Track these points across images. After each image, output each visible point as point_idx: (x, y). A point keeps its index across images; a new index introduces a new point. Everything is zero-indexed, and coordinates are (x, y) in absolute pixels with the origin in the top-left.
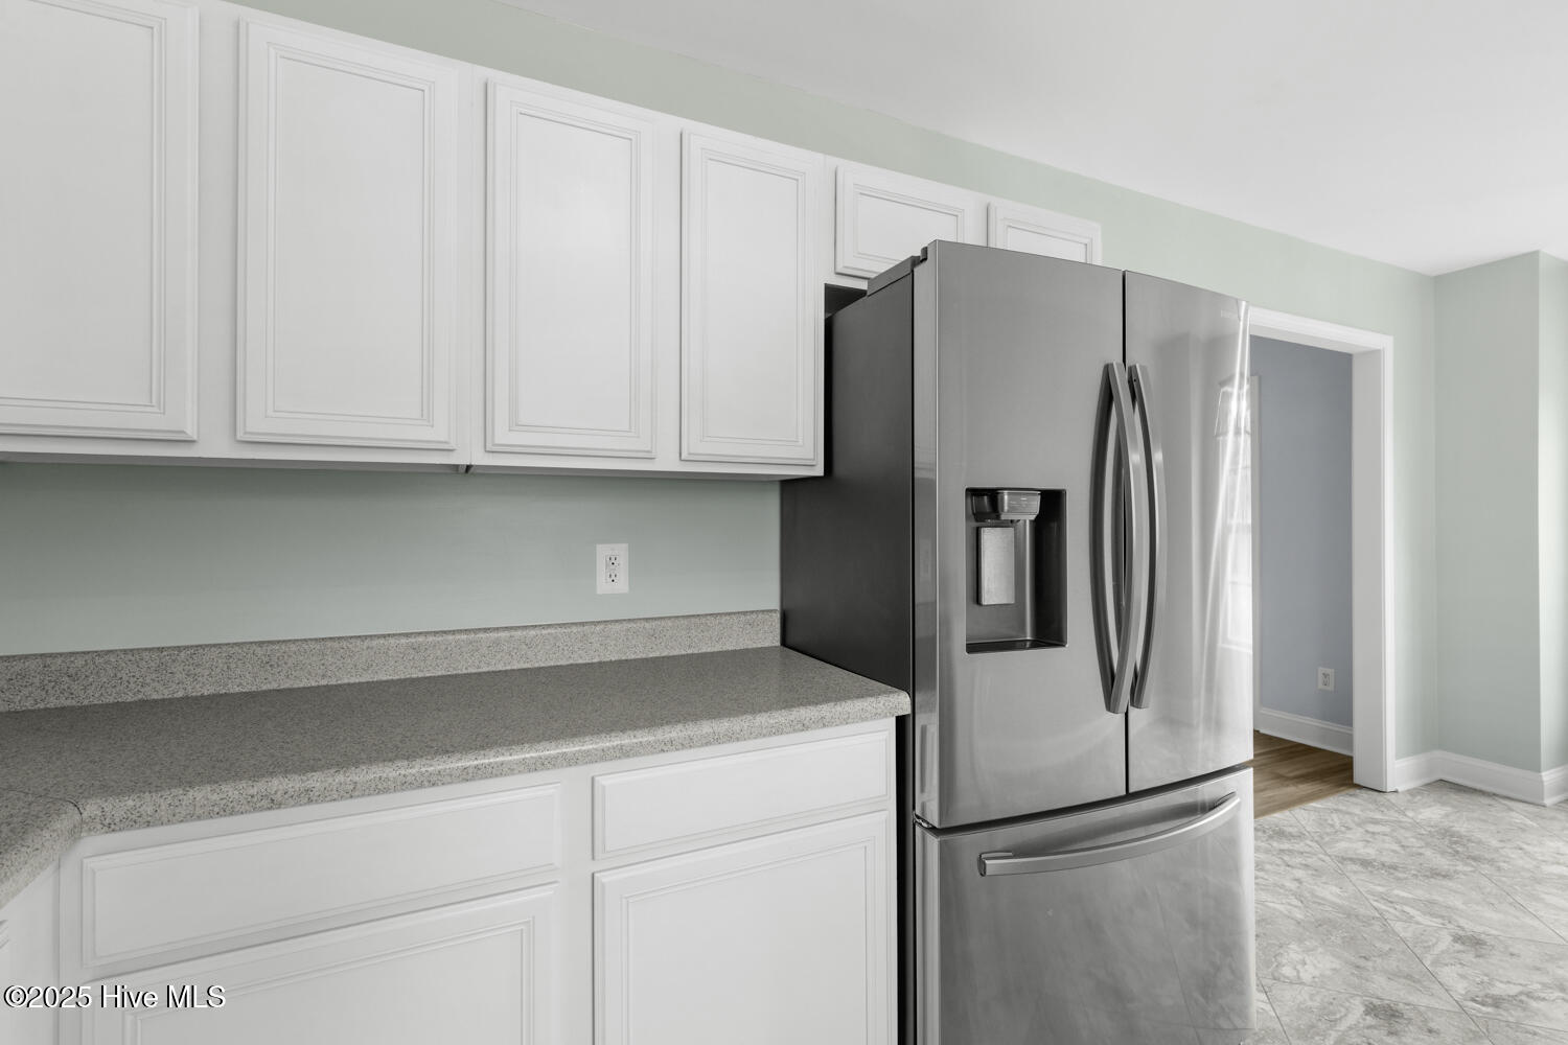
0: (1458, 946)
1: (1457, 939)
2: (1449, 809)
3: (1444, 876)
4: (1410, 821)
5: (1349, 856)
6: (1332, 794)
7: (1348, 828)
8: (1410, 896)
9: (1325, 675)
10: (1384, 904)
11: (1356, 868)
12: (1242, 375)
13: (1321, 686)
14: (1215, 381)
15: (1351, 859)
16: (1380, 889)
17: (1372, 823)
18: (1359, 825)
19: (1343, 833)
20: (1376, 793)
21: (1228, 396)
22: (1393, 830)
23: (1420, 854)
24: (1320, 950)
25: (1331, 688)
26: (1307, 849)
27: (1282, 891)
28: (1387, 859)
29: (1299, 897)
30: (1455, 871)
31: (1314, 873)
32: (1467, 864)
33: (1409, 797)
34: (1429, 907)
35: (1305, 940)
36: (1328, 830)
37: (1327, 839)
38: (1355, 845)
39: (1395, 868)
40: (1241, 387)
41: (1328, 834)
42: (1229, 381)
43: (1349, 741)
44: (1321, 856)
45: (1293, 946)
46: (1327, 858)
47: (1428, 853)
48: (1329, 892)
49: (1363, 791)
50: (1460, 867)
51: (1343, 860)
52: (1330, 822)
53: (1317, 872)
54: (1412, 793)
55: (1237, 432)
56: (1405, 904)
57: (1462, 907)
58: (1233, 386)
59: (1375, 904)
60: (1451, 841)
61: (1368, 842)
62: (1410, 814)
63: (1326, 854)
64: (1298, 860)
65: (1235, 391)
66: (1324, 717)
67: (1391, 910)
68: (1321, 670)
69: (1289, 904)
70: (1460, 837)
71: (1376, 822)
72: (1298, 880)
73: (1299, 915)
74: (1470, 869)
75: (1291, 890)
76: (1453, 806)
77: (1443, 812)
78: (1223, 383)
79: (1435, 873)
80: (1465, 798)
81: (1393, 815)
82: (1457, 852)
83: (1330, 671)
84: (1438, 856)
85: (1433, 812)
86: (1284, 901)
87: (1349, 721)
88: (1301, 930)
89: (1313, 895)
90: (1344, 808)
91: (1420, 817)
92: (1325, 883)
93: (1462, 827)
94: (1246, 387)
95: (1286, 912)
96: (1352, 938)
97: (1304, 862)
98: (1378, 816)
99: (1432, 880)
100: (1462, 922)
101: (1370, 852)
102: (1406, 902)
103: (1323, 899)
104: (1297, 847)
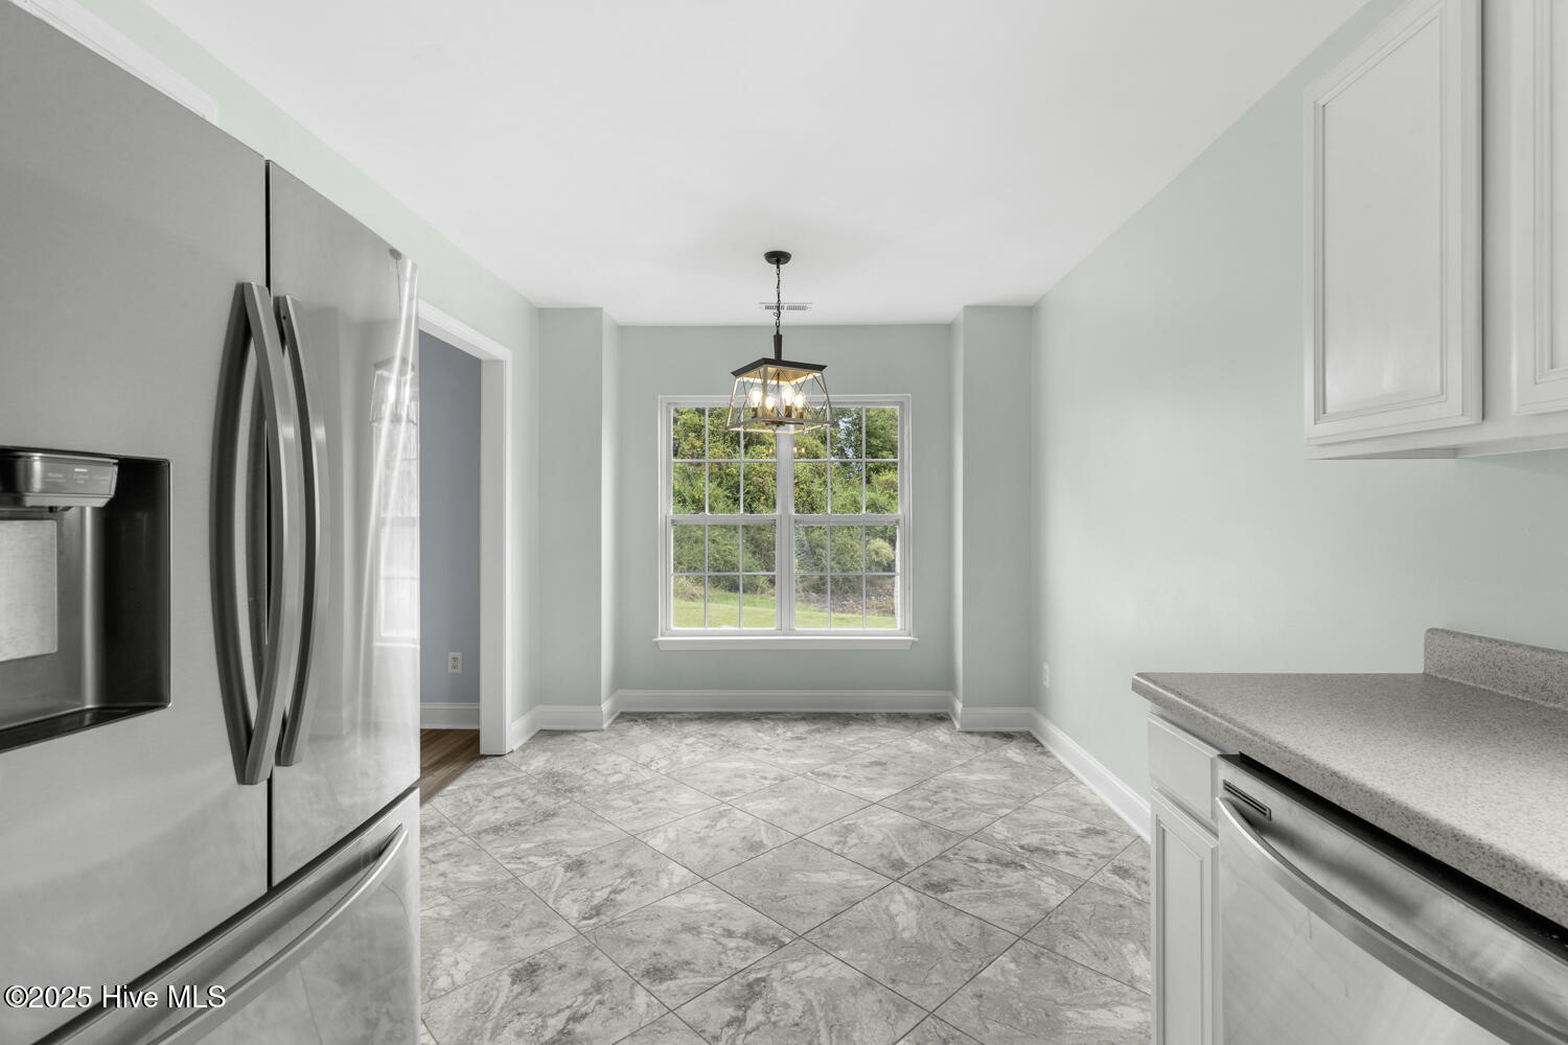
0: (569, 875)
1: (568, 868)
2: (549, 754)
3: (553, 815)
4: (523, 774)
5: (483, 828)
6: (465, 770)
7: (480, 801)
8: (533, 845)
9: (455, 659)
10: (515, 863)
11: (490, 837)
12: (404, 360)
13: (450, 670)
14: (371, 361)
15: (485, 831)
16: (511, 849)
17: (498, 788)
18: (488, 794)
19: (477, 807)
20: (497, 759)
21: (384, 381)
22: (514, 788)
23: (535, 802)
24: (470, 939)
25: (459, 670)
26: (448, 837)
27: (429, 893)
28: (512, 819)
29: (445, 892)
30: (560, 808)
31: (456, 859)
32: (565, 798)
33: (521, 753)
34: (547, 849)
35: (455, 936)
36: (464, 810)
37: (464, 818)
38: (486, 816)
39: (518, 824)
40: (402, 372)
41: (464, 813)
42: (385, 363)
43: (476, 715)
44: (461, 839)
45: (446, 950)
46: (466, 839)
47: (540, 799)
48: (471, 874)
49: (488, 760)
50: (563, 802)
51: (479, 834)
52: (465, 800)
53: (457, 857)
54: (523, 749)
55: (396, 419)
56: (530, 855)
57: (565, 836)
58: (390, 371)
59: (508, 866)
60: (554, 782)
61: (496, 807)
62: (524, 768)
63: (465, 835)
64: (442, 851)
65: (394, 376)
66: (453, 698)
67: (522, 866)
68: (451, 655)
69: (437, 905)
70: (559, 775)
71: (500, 786)
72: (443, 875)
73: (446, 912)
74: (568, 801)
75: (438, 889)
76: (551, 751)
77: (545, 758)
78: (378, 366)
79: (548, 815)
80: (558, 740)
81: (513, 774)
82: (558, 789)
83: (458, 655)
84: (547, 799)
85: (538, 762)
86: (432, 904)
87: (476, 698)
88: (450, 928)
89: (458, 883)
90: (474, 782)
91: (532, 768)
92: (467, 865)
93: (558, 767)
94: (409, 375)
95: (436, 916)
96: (494, 911)
97: (446, 852)
98: (501, 779)
99: (546, 822)
100: (569, 851)
101: (496, 817)
102: (530, 852)
103: (467, 883)
104: (440, 838)
